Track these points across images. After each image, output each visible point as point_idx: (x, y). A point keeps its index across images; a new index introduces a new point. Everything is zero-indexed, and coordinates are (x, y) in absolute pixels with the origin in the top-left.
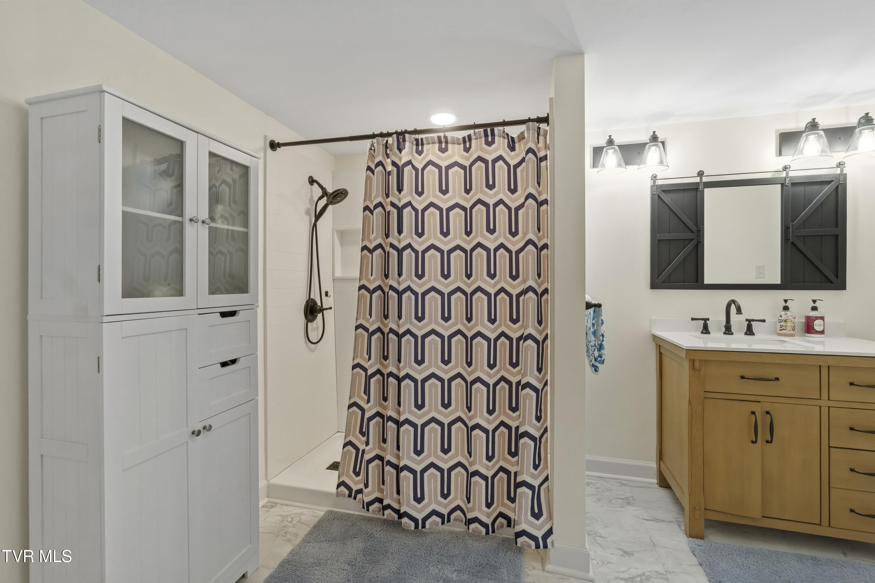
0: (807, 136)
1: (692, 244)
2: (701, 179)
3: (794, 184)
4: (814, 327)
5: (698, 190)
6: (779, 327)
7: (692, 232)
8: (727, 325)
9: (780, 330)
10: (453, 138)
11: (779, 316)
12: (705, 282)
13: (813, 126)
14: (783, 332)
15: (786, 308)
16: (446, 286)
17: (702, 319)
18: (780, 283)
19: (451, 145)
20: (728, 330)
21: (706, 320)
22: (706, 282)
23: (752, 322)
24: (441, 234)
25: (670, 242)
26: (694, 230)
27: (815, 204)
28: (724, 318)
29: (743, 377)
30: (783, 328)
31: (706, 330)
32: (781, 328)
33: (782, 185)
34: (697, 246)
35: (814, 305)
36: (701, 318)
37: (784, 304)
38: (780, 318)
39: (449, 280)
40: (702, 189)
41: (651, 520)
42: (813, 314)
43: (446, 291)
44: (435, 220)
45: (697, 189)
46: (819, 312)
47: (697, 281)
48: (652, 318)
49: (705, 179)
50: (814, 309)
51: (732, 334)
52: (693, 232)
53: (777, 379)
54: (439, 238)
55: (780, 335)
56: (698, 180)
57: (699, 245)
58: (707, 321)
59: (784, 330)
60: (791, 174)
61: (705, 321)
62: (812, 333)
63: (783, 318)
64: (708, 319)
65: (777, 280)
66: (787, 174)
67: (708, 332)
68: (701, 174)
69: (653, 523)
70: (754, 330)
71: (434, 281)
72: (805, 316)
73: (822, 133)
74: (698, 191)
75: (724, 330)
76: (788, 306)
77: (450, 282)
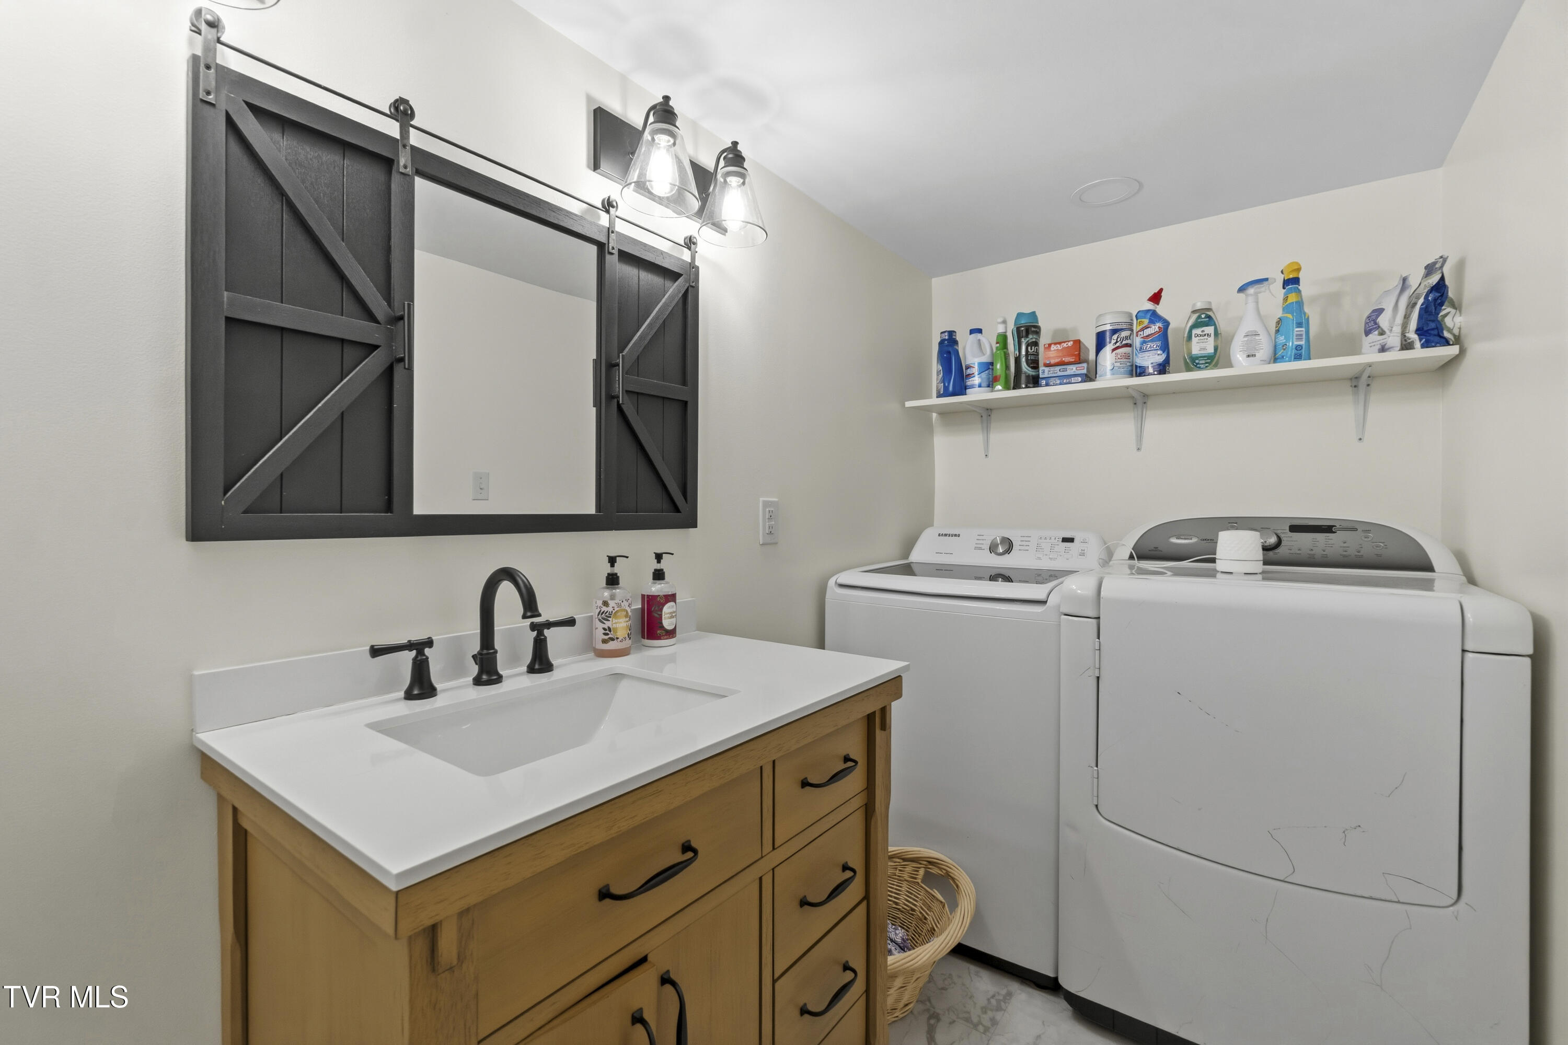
1: (373, 364)
2: (404, 133)
3: (626, 256)
4: (662, 623)
5: (395, 167)
6: (599, 635)
7: (372, 318)
8: (485, 652)
9: (604, 641)
11: (600, 603)
12: (419, 509)
14: (612, 646)
15: (612, 580)
17: (409, 646)
18: (592, 510)
20: (486, 670)
21: (420, 647)
22: (422, 505)
23: (546, 632)
25: (282, 336)
26: (380, 316)
27: (657, 317)
28: (476, 629)
30: (610, 636)
31: (422, 685)
32: (606, 637)
33: (601, 248)
34: (389, 373)
35: (658, 566)
36: (404, 641)
37: (607, 569)
38: (604, 609)
40: (405, 167)
42: (657, 589)
45: (390, 163)
46: (667, 583)
47: (389, 508)
48: (196, 673)
49: (417, 140)
50: (659, 575)
51: (499, 679)
52: (377, 321)
55: (602, 654)
56: (390, 128)
57: (399, 371)
58: (427, 651)
59: (612, 639)
60: (620, 228)
61: (420, 652)
62: (659, 638)
63: (610, 609)
64: (429, 643)
66: (611, 223)
67: (429, 691)
68: (405, 111)
70: (552, 654)
72: (643, 596)
74: (393, 172)
75: (475, 669)
76: (616, 574)
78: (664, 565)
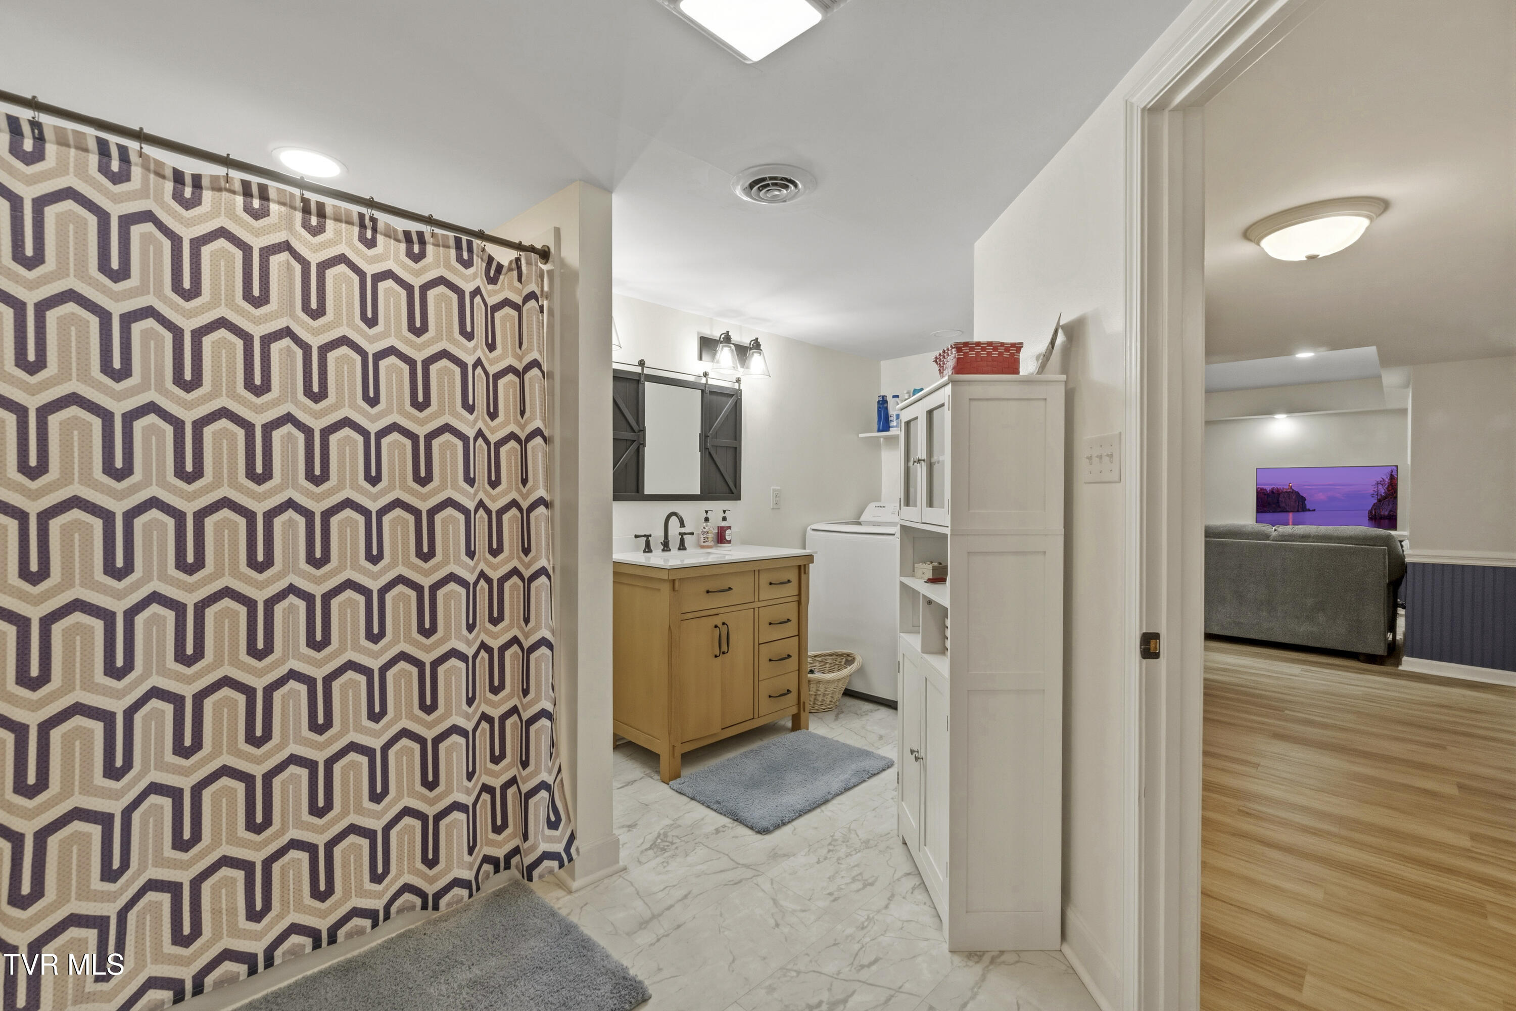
0: (723, 347)
1: (634, 447)
2: (643, 370)
3: (711, 393)
4: (724, 537)
6: (702, 539)
7: (634, 431)
8: (665, 540)
9: (703, 542)
10: (387, 225)
11: (703, 528)
12: (646, 493)
13: (727, 339)
14: (705, 544)
15: (707, 519)
16: (375, 498)
17: (645, 536)
18: (699, 493)
19: (383, 237)
20: (666, 546)
21: (648, 536)
22: (647, 491)
23: (685, 536)
24: (364, 400)
26: (636, 430)
27: (725, 414)
28: (662, 534)
29: (708, 592)
30: (705, 540)
31: (648, 549)
33: (703, 391)
34: (639, 449)
35: (724, 515)
36: (644, 534)
37: (705, 515)
38: (704, 530)
39: (380, 486)
40: (643, 381)
41: (626, 786)
42: (724, 524)
43: (373, 507)
44: (352, 373)
45: (638, 381)
46: (728, 522)
47: (638, 492)
49: (646, 371)
50: (724, 519)
51: (670, 550)
53: (730, 589)
54: (361, 408)
55: (703, 547)
56: (638, 370)
57: (641, 447)
58: (650, 538)
59: (707, 542)
60: (711, 382)
61: (648, 538)
62: (724, 543)
63: (706, 530)
64: (650, 536)
65: (697, 491)
66: (707, 381)
67: (650, 551)
68: (642, 363)
69: (629, 787)
70: (686, 544)
71: (352, 488)
72: (718, 527)
73: (733, 347)
74: (640, 383)
75: (663, 545)
76: (708, 517)
77: (382, 490)
78: (727, 515)
